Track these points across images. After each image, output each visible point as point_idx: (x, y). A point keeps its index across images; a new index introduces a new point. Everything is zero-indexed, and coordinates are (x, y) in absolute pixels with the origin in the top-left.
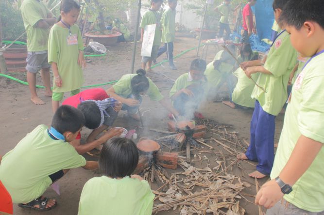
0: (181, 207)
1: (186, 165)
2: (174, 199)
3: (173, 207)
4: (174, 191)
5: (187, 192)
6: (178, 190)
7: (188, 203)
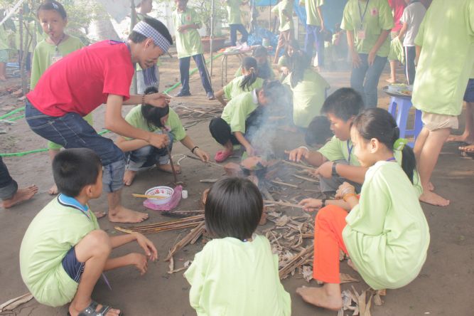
0: (300, 269)
1: (276, 215)
2: (287, 262)
3: (290, 273)
4: (280, 252)
5: (298, 249)
6: (283, 250)
7: (307, 261)
